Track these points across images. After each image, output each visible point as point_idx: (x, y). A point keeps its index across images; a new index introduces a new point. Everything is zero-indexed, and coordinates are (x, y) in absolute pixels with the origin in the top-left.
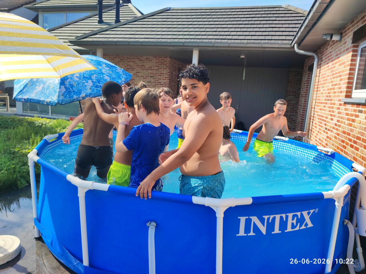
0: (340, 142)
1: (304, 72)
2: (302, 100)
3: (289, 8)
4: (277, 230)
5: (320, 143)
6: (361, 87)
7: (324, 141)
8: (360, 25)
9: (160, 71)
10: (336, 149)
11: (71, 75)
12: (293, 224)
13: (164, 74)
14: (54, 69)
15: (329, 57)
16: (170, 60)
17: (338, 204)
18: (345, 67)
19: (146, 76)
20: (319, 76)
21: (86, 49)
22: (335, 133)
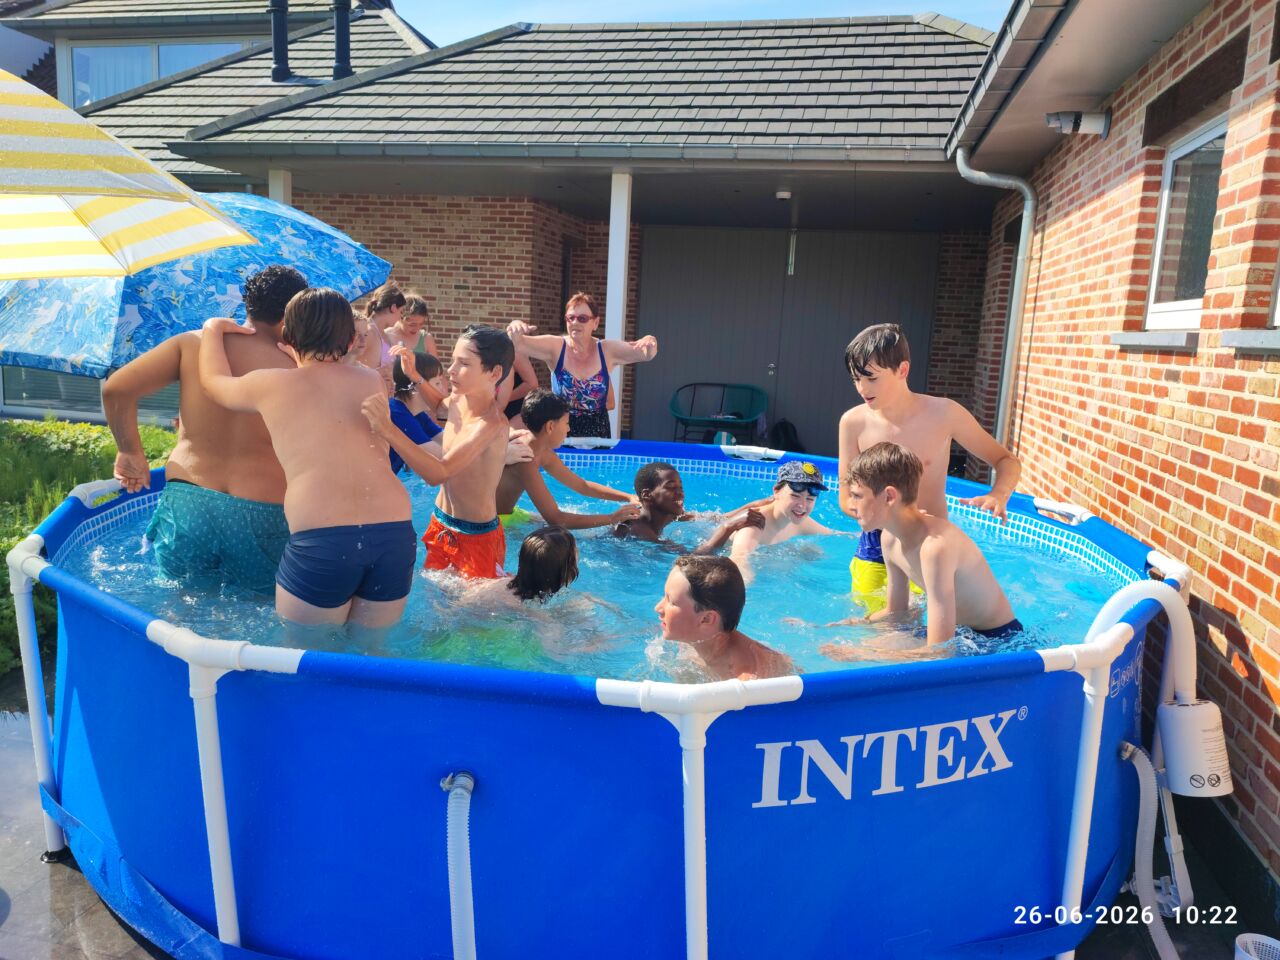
0: (1111, 482)
1: (992, 245)
2: (987, 340)
3: (939, 26)
4: (888, 785)
5: (1047, 489)
6: (1177, 292)
7: (1059, 479)
8: (1168, 81)
9: (497, 247)
10: (1097, 504)
11: (163, 265)
12: (942, 760)
13: (512, 258)
14: (104, 245)
15: (1070, 192)
16: (534, 208)
17: (1091, 688)
18: (1121, 225)
19: (448, 268)
20: (1040, 259)
21: (229, 172)
22: (1092, 450)
